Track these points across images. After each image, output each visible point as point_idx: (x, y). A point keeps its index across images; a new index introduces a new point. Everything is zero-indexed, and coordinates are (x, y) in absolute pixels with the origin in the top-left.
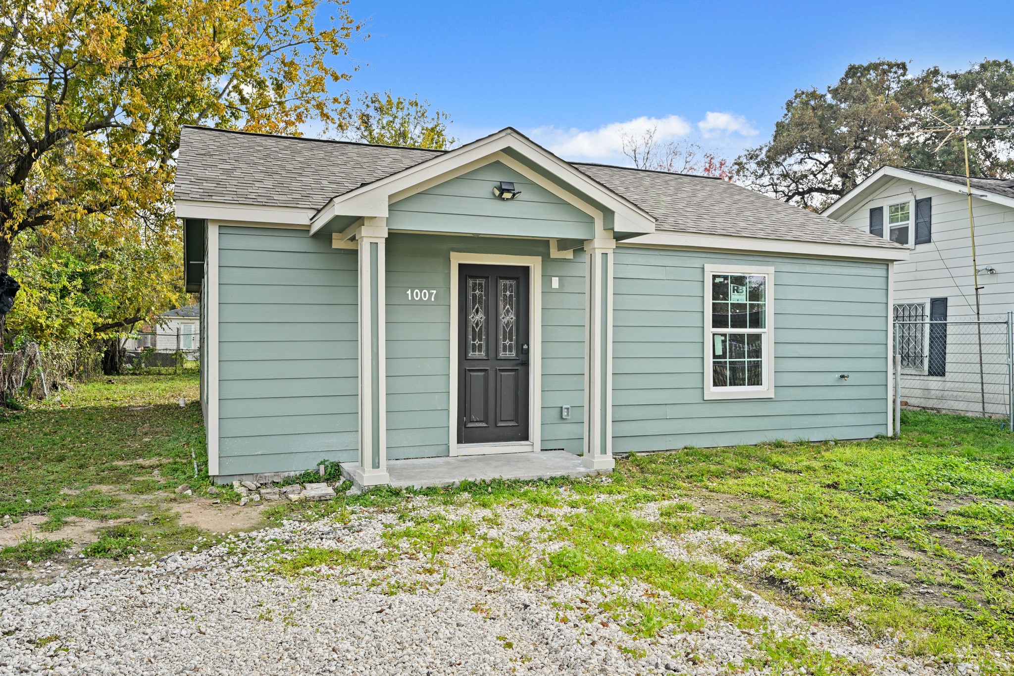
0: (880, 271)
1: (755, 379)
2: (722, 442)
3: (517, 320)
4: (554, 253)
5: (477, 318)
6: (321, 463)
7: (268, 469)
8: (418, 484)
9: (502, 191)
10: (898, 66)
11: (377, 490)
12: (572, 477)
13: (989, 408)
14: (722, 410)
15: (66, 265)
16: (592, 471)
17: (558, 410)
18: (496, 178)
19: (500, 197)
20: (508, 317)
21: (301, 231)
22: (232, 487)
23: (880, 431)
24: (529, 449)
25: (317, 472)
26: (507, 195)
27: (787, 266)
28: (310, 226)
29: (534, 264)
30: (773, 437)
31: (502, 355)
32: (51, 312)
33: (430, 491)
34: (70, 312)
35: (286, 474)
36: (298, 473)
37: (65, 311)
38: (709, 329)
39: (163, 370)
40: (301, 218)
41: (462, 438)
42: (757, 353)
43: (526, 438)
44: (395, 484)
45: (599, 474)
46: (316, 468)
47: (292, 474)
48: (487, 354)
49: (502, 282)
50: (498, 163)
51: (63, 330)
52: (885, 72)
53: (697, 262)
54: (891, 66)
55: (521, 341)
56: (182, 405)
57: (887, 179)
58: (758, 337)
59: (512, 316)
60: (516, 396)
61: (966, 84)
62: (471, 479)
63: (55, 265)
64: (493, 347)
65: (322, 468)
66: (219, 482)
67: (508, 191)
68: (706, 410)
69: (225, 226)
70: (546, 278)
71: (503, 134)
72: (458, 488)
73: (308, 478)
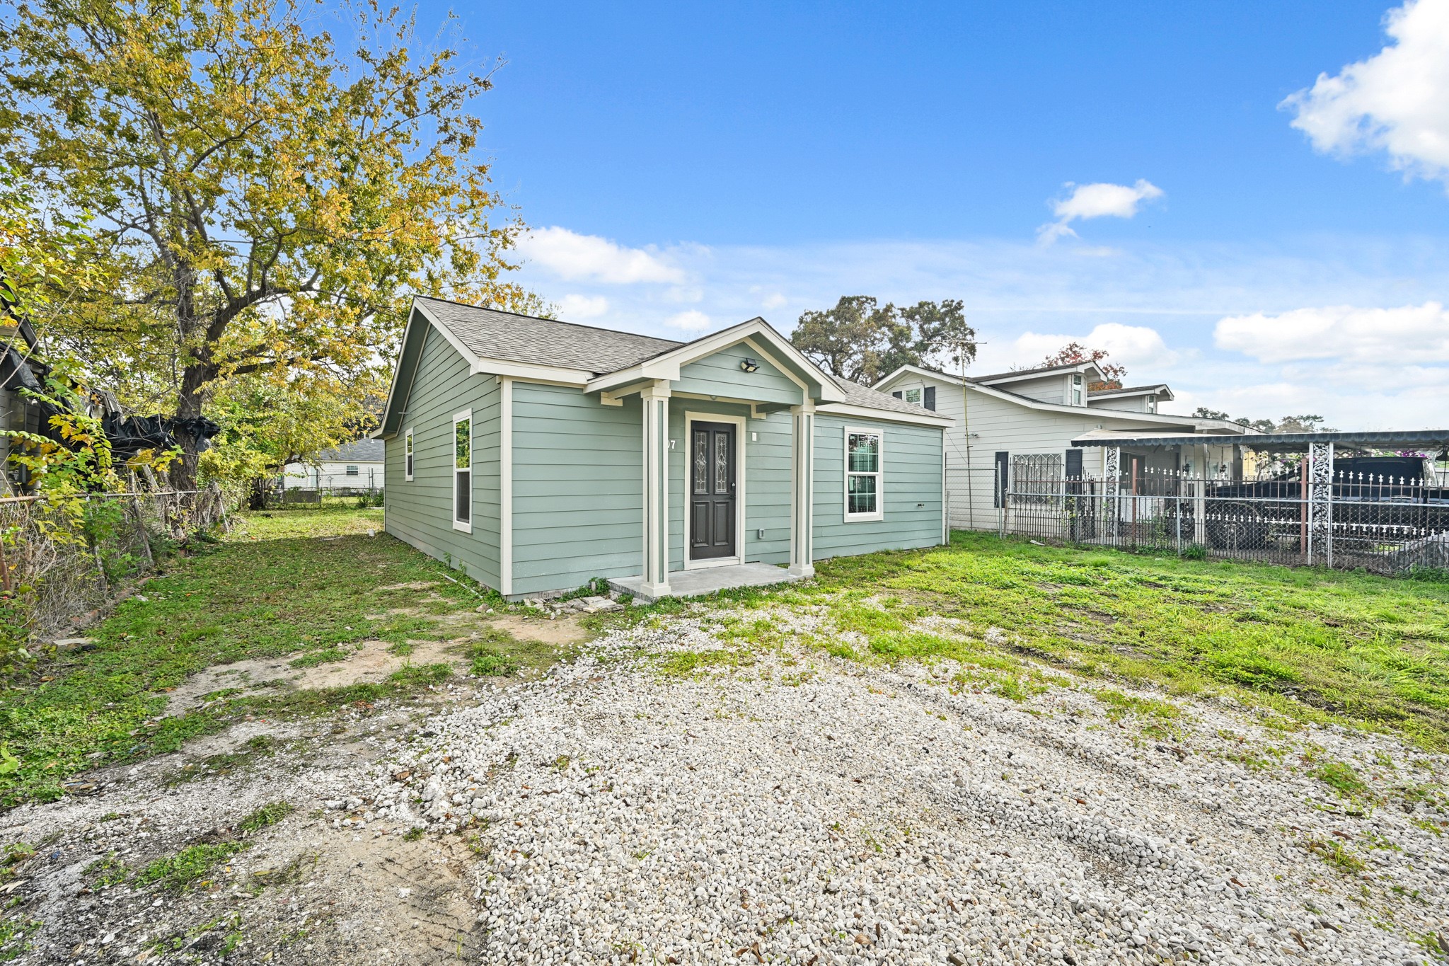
0: (938, 434)
1: (872, 508)
2: (855, 552)
3: (728, 465)
4: (754, 415)
5: (702, 463)
6: (593, 580)
7: (551, 587)
8: (690, 594)
9: (749, 365)
10: (871, 299)
11: (663, 600)
12: (790, 582)
13: (975, 524)
14: (854, 529)
15: (232, 412)
16: (801, 577)
17: (755, 533)
18: (742, 355)
19: (746, 371)
20: (720, 463)
21: (578, 389)
22: (523, 603)
23: (939, 542)
24: (737, 562)
25: (590, 587)
26: (751, 369)
27: (890, 429)
28: (585, 386)
29: (740, 421)
30: (882, 547)
31: (717, 491)
32: (225, 454)
33: (701, 599)
34: (244, 454)
35: (565, 591)
36: (574, 589)
37: (239, 454)
38: (847, 473)
39: (309, 505)
40: (580, 378)
41: (694, 556)
42: (873, 489)
43: (733, 554)
44: (675, 595)
45: (805, 579)
46: (588, 584)
47: (570, 590)
48: (708, 491)
49: (717, 436)
50: (744, 343)
51: (238, 470)
52: (863, 302)
53: (840, 425)
54: (867, 299)
55: (731, 480)
56: (372, 535)
57: (906, 373)
58: (873, 478)
59: (724, 463)
60: (727, 521)
61: (910, 315)
62: (726, 588)
63: (221, 412)
64: (711, 485)
65: (594, 584)
66: (511, 600)
67: (752, 365)
68: (845, 530)
69: (519, 382)
70: (749, 434)
71: (755, 322)
72: (718, 595)
73: (584, 593)
